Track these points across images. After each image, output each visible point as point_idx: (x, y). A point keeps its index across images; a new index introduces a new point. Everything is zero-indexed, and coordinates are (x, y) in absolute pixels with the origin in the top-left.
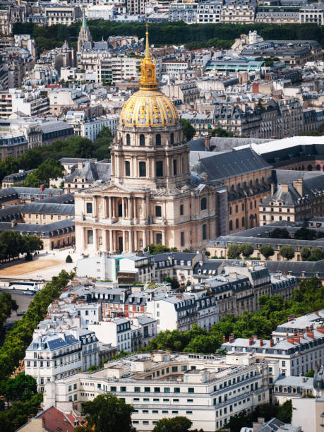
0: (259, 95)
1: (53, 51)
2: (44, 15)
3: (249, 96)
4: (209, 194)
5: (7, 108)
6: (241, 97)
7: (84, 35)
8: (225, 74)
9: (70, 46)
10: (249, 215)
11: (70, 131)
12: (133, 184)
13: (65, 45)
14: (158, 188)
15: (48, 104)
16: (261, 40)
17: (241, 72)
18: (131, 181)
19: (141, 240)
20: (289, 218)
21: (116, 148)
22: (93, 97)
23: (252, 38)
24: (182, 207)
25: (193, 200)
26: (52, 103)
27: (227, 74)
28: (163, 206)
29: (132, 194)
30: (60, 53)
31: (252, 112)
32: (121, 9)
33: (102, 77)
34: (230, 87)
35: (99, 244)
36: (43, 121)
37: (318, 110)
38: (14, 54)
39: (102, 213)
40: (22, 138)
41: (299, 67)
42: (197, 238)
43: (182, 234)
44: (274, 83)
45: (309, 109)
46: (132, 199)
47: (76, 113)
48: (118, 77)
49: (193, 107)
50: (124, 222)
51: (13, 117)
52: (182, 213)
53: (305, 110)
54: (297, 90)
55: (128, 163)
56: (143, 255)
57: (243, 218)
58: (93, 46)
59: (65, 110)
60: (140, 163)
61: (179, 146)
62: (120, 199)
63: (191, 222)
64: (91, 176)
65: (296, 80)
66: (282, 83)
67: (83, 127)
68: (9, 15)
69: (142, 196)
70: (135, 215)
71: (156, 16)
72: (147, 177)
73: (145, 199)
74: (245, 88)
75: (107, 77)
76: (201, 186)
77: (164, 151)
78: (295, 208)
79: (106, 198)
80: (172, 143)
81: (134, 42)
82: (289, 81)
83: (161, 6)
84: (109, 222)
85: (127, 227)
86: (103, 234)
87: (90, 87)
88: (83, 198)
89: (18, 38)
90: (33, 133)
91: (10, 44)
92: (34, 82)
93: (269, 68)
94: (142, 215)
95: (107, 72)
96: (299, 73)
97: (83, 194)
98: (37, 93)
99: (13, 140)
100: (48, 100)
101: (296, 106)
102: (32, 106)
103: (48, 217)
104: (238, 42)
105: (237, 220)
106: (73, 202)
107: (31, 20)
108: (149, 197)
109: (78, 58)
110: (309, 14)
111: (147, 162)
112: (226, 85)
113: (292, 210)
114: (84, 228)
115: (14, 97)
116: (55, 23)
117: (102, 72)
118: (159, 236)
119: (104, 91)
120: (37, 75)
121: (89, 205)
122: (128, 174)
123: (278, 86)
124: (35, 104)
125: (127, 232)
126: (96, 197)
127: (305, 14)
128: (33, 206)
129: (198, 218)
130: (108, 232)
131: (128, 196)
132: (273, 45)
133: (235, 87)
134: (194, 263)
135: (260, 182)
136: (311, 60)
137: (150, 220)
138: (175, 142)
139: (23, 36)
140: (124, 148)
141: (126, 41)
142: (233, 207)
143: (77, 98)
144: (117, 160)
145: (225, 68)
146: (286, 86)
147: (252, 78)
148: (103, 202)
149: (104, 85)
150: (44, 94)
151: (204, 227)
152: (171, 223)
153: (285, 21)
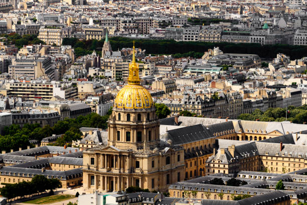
0: (215, 90)
1: (85, 57)
2: (84, 33)
3: (208, 89)
4: (172, 154)
5: (49, 93)
6: (203, 90)
7: (106, 47)
8: (196, 74)
9: (97, 54)
10: (199, 169)
11: (89, 110)
12: (122, 146)
13: (94, 53)
14: (138, 149)
15: (77, 92)
16: (222, 53)
17: (207, 74)
18: (120, 144)
19: (126, 183)
20: (224, 171)
21: (111, 122)
22: (108, 87)
23: (216, 51)
24: (153, 162)
25: (161, 158)
26: (80, 90)
27: (198, 75)
28: (141, 161)
29: (120, 153)
30: (89, 58)
31: (208, 101)
32: (135, 31)
33: (116, 74)
34: (197, 84)
35: (98, 185)
36: (72, 103)
37: (253, 100)
38: (59, 58)
39: (101, 165)
40: (57, 114)
41: (244, 72)
42: (162, 183)
43: (153, 180)
44: (226, 82)
45: (247, 99)
46: (120, 156)
47: (94, 98)
48: (125, 75)
49: (171, 96)
50: (115, 171)
51: (53, 99)
52: (153, 166)
53: (244, 100)
54: (241, 87)
55: (119, 132)
56: (122, 194)
57: (195, 171)
58: (111, 54)
59: (87, 96)
60: (127, 132)
61: (153, 122)
62: (113, 156)
63: (159, 172)
64: (97, 140)
65: (241, 80)
66: (231, 82)
67: (98, 107)
68: (61, 33)
69: (127, 154)
70: (122, 166)
71: (157, 35)
72: (131, 141)
73: (129, 156)
74: (207, 85)
75: (119, 74)
76: (167, 149)
77: (143, 125)
78: (229, 165)
79: (104, 155)
80: (148, 119)
81: (138, 52)
82: (236, 80)
83: (160, 29)
84: (105, 171)
85: (117, 175)
86: (101, 179)
87: (107, 81)
88: (89, 154)
89: (63, 48)
90: (64, 110)
91: (58, 52)
92: (70, 76)
93: (225, 72)
94: (127, 167)
95: (119, 71)
96: (244, 76)
97: (89, 152)
98: (70, 84)
99: (51, 114)
100: (77, 89)
101: (238, 97)
102: (66, 92)
103: (67, 166)
104: (206, 54)
105: (191, 172)
106: (82, 157)
107: (75, 36)
108: (131, 155)
109: (101, 61)
110: (256, 37)
111: (132, 132)
112: (195, 83)
113: (227, 166)
114: (89, 175)
115: (54, 86)
116: (91, 39)
117: (117, 71)
118: (138, 181)
119: (115, 84)
120: (72, 72)
121: (92, 160)
122: (119, 139)
123: (228, 84)
124: (68, 92)
125: (116, 178)
126: (97, 154)
127: (253, 37)
128: (57, 159)
129: (164, 170)
130: (104, 177)
131: (118, 154)
132: (229, 57)
133: (201, 83)
134: (155, 200)
135: (207, 147)
136: (253, 67)
137: (132, 170)
138: (150, 119)
139: (66, 47)
140: (116, 122)
141: (134, 52)
142: (189, 163)
143: (97, 88)
144: (112, 130)
145: (197, 71)
146: (233, 83)
147: (213, 78)
148: (101, 157)
149: (117, 80)
150: (74, 85)
151: (168, 176)
152: (146, 172)
153: (240, 42)
